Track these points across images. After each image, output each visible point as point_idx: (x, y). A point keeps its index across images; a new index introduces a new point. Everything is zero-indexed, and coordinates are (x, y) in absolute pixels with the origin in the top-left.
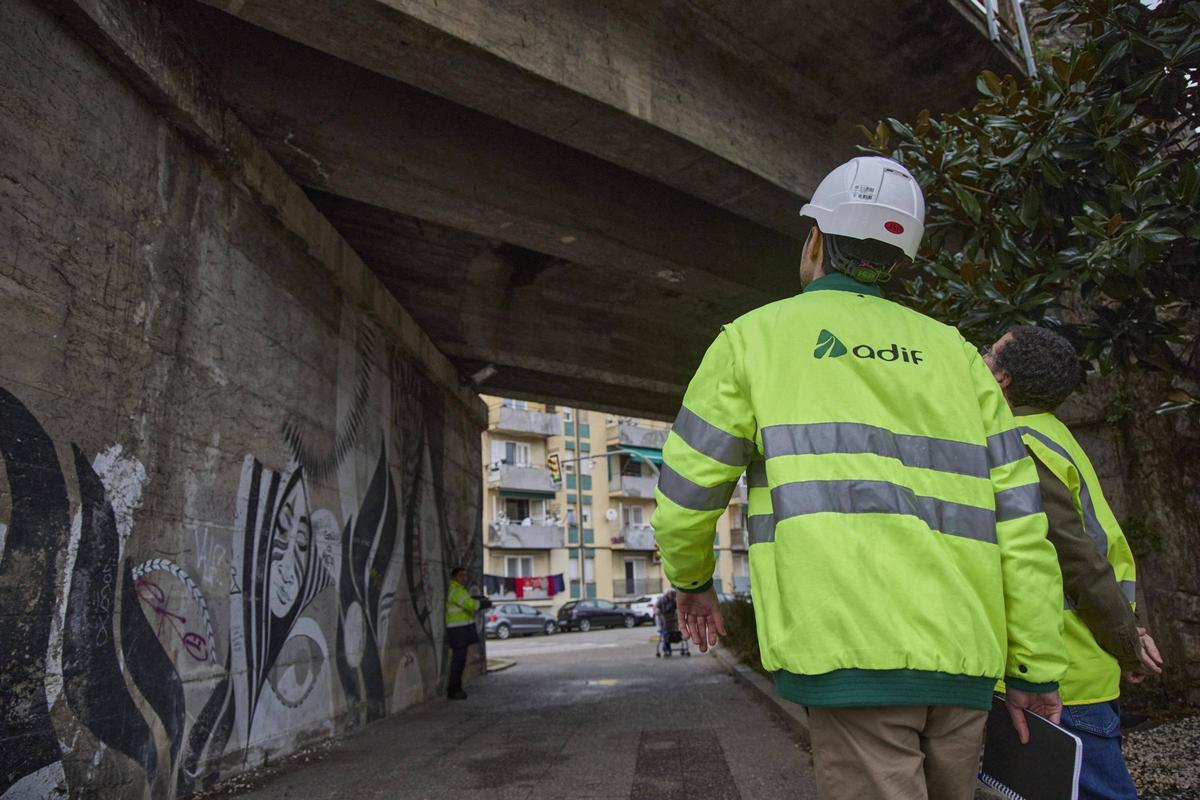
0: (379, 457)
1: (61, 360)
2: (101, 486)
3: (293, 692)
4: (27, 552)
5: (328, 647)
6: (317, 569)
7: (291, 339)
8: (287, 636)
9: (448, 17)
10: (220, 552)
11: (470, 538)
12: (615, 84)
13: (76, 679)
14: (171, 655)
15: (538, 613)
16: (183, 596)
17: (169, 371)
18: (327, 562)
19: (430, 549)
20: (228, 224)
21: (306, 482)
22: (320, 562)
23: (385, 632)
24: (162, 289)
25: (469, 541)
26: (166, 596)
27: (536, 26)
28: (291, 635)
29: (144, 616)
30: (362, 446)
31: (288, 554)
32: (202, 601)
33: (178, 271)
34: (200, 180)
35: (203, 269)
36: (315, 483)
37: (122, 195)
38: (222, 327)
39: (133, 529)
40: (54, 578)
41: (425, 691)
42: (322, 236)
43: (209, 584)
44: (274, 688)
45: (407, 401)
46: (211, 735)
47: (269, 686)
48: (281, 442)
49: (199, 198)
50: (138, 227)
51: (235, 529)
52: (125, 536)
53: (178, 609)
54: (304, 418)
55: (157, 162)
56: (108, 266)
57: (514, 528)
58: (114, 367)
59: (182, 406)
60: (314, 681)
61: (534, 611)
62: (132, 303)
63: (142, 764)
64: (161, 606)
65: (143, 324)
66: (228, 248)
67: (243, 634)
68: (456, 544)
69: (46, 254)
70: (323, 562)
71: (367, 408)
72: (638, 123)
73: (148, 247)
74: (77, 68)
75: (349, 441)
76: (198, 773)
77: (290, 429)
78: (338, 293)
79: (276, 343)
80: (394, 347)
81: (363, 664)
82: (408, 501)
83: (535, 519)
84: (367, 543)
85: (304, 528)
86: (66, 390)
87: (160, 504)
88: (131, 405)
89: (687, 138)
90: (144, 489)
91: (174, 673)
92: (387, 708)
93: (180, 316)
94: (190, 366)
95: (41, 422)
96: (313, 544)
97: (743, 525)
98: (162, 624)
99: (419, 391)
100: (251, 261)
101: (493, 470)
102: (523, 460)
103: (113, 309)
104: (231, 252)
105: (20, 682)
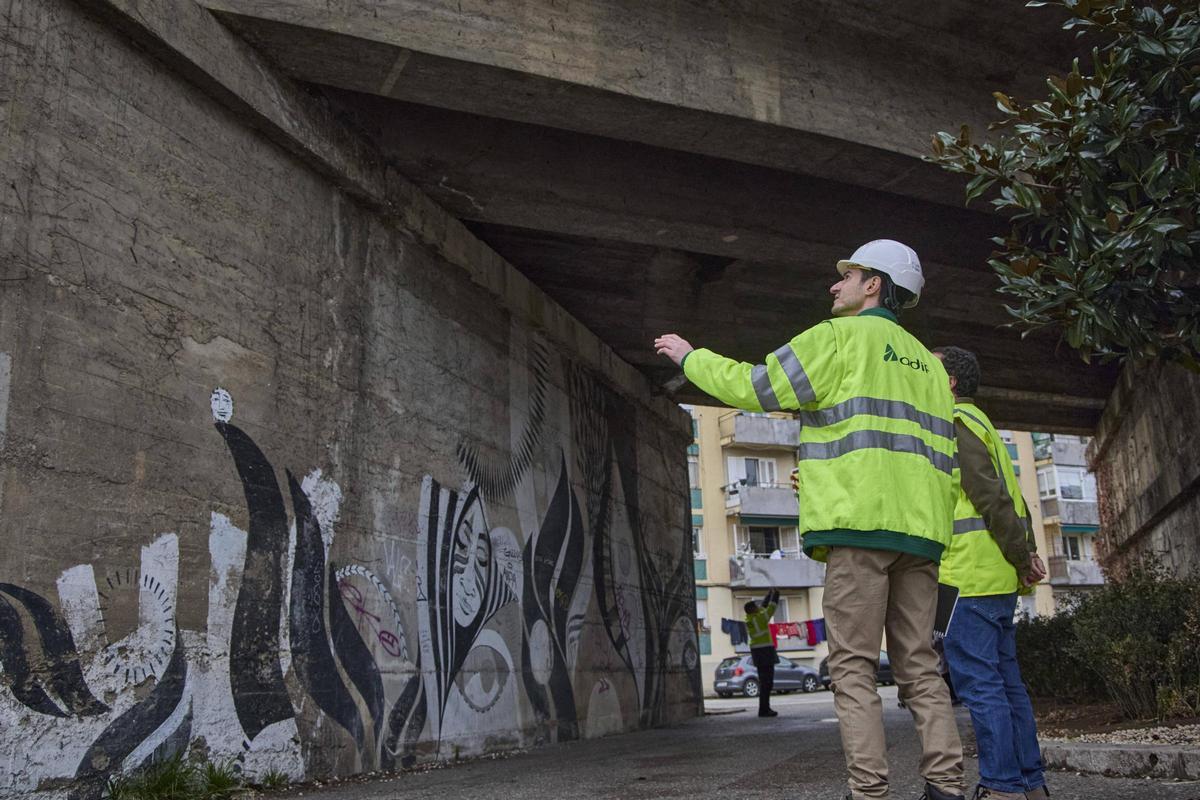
0: (559, 475)
1: (275, 403)
2: (308, 503)
3: (481, 698)
4: (261, 553)
5: (514, 661)
6: (498, 585)
7: (461, 365)
8: (471, 645)
9: (566, 66)
10: (406, 562)
11: (676, 563)
12: (739, 93)
13: (300, 656)
14: (370, 648)
15: (794, 666)
16: (376, 598)
17: (354, 405)
18: (508, 578)
19: (625, 571)
20: (396, 268)
21: (483, 501)
22: (501, 577)
23: (575, 654)
24: (344, 335)
25: (675, 568)
26: (363, 597)
27: (654, 53)
28: (476, 644)
29: (346, 612)
30: (539, 465)
31: (469, 568)
32: (393, 604)
33: (356, 318)
34: (368, 232)
35: (377, 312)
36: (492, 501)
37: (309, 261)
38: (396, 362)
39: (334, 539)
40: (280, 575)
41: (625, 721)
42: (485, 262)
43: (398, 589)
44: (462, 691)
45: (589, 416)
46: (407, 723)
47: (457, 689)
48: (457, 463)
49: (369, 251)
50: (323, 285)
51: (418, 542)
52: (328, 545)
53: (374, 609)
54: (478, 439)
55: (334, 226)
56: (302, 323)
57: (761, 563)
58: (312, 405)
59: (366, 435)
60: (501, 691)
61: (790, 664)
62: (322, 350)
63: (352, 734)
64: (360, 605)
65: (331, 367)
66: (398, 289)
67: (430, 637)
68: (657, 569)
69: (260, 321)
70: (504, 579)
71: (543, 426)
72: (768, 127)
73: (331, 301)
74: (271, 166)
75: (527, 460)
76: (398, 752)
77: (465, 450)
78: (506, 314)
79: (446, 370)
80: (570, 361)
81: (550, 682)
82: (595, 521)
83: (786, 551)
84: (551, 563)
85: (483, 544)
86: (280, 426)
87: (353, 519)
88: (326, 435)
89: (823, 132)
90: (341, 505)
91: (373, 664)
92: (581, 732)
93: (360, 356)
94: (371, 399)
95: (264, 452)
96: (493, 560)
97: (1065, 551)
98: (361, 620)
99: (603, 405)
100: (418, 297)
101: (732, 493)
102: (768, 480)
103: (308, 357)
104: (400, 291)
105: (263, 652)
